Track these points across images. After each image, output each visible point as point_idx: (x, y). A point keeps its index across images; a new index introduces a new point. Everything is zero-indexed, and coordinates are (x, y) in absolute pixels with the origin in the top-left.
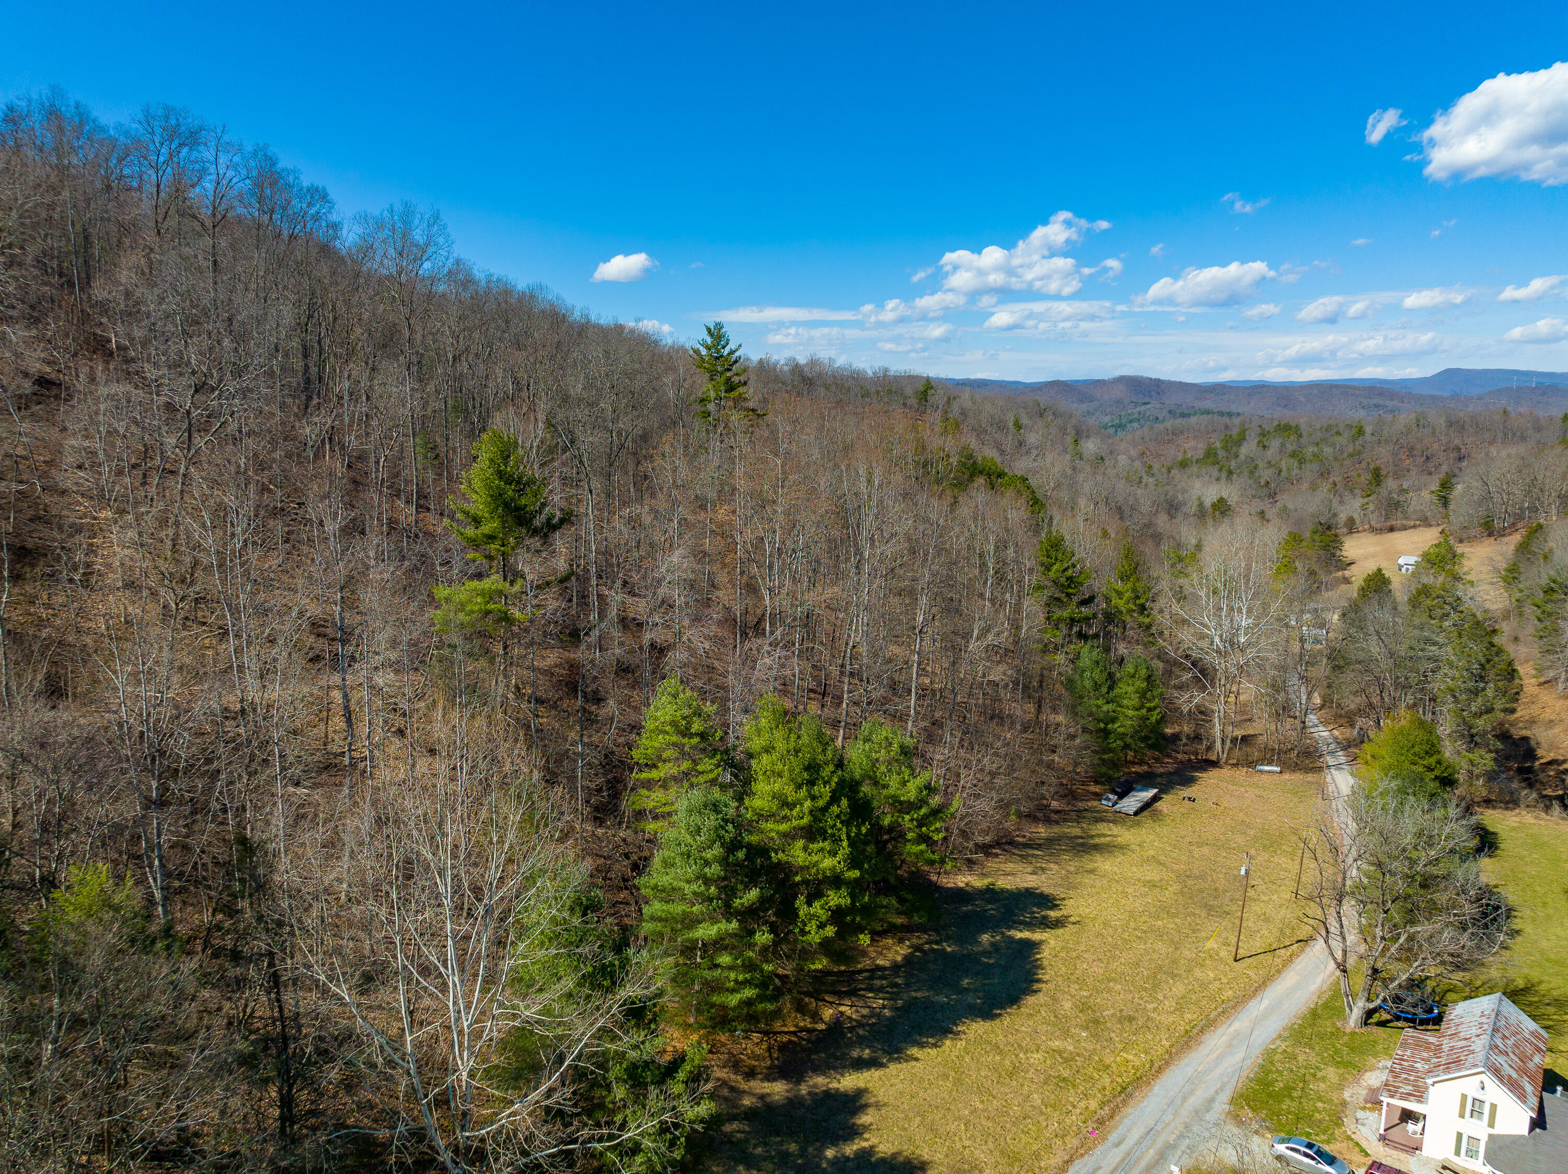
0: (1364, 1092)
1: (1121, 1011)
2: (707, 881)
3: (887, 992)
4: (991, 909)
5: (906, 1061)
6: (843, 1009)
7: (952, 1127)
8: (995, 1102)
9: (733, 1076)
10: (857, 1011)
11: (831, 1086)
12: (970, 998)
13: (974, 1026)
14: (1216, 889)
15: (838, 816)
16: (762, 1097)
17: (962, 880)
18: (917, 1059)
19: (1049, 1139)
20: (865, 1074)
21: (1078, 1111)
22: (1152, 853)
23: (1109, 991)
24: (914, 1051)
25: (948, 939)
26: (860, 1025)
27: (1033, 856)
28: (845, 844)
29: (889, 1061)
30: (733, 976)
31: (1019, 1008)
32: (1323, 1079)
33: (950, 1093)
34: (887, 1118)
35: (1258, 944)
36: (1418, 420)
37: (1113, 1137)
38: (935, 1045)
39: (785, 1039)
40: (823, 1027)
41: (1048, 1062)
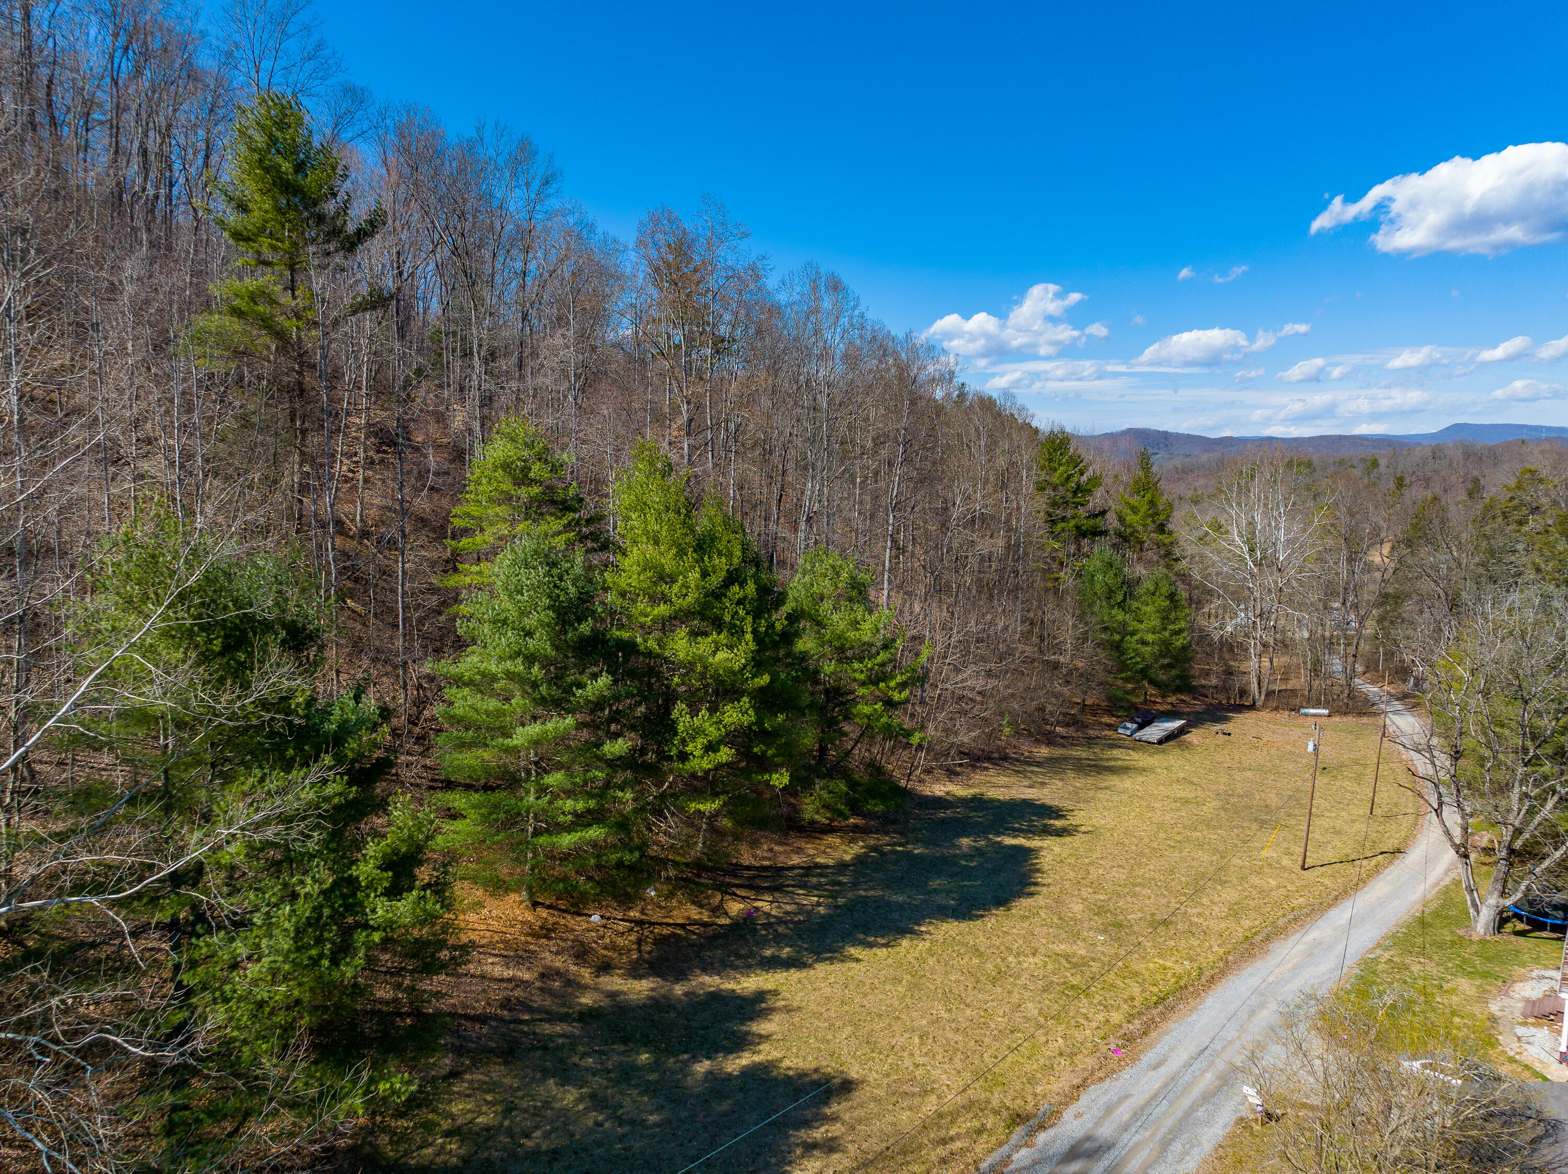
0: (1520, 1005)
1: (1153, 915)
2: (530, 660)
3: (825, 890)
4: (977, 817)
5: (843, 961)
6: (758, 904)
7: (900, 1040)
8: (968, 1012)
9: (574, 968)
10: (779, 907)
11: (722, 987)
12: (940, 900)
13: (945, 926)
14: (1267, 806)
15: (740, 602)
16: (613, 995)
17: (939, 789)
18: (858, 960)
19: (1050, 1058)
20: (777, 976)
21: (1094, 1024)
22: (1182, 775)
23: (1135, 895)
24: (853, 951)
25: (917, 841)
26: (780, 921)
27: (1032, 772)
28: (749, 637)
29: (817, 961)
30: (569, 804)
31: (1009, 910)
32: (1453, 991)
33: (902, 999)
34: (801, 1027)
35: (1330, 855)
36: (1434, 453)
37: (1149, 1057)
38: (886, 945)
39: (666, 931)
40: (728, 921)
41: (1050, 967)
